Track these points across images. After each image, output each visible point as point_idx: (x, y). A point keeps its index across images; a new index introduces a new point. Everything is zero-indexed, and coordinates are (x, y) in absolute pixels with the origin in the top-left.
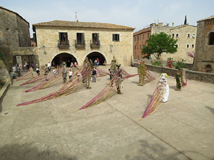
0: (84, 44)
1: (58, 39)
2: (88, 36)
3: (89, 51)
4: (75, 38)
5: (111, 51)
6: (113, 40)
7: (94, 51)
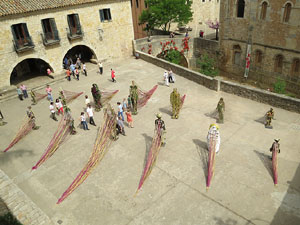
0: (57, 38)
1: (11, 36)
2: (61, 21)
3: (66, 46)
4: (40, 29)
5: (101, 39)
6: (102, 20)
7: (74, 45)
